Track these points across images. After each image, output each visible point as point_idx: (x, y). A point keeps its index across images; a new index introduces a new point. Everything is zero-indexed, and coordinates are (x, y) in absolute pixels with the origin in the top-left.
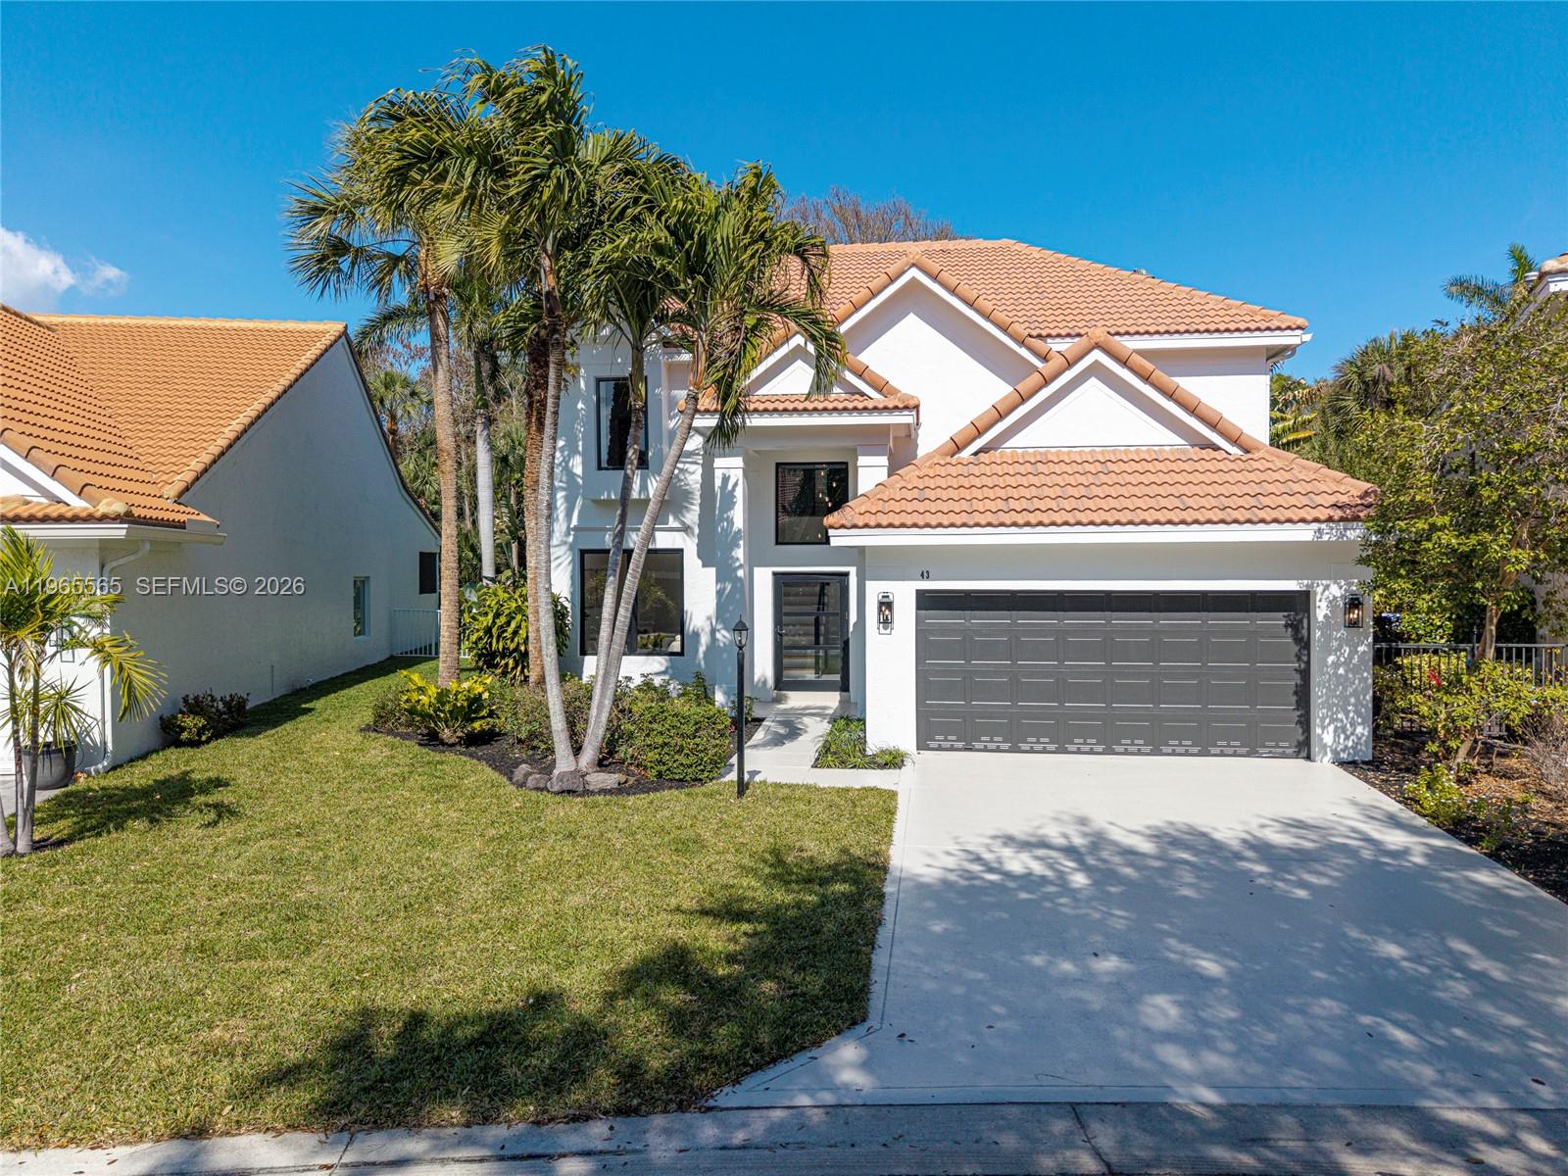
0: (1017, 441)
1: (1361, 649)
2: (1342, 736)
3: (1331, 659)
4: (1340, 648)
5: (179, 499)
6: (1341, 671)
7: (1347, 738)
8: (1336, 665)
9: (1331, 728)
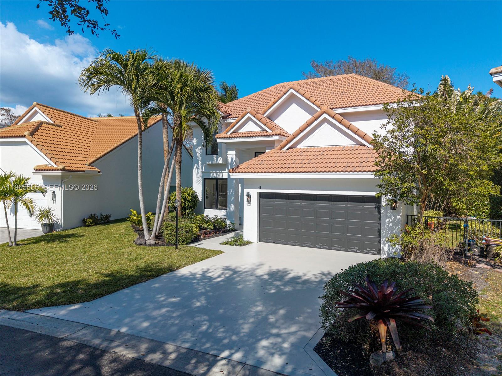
0: (301, 145)
1: (398, 217)
2: (391, 248)
3: (387, 220)
4: (390, 217)
5: (90, 165)
6: (391, 225)
7: (393, 249)
8: (389, 222)
9: (387, 245)
